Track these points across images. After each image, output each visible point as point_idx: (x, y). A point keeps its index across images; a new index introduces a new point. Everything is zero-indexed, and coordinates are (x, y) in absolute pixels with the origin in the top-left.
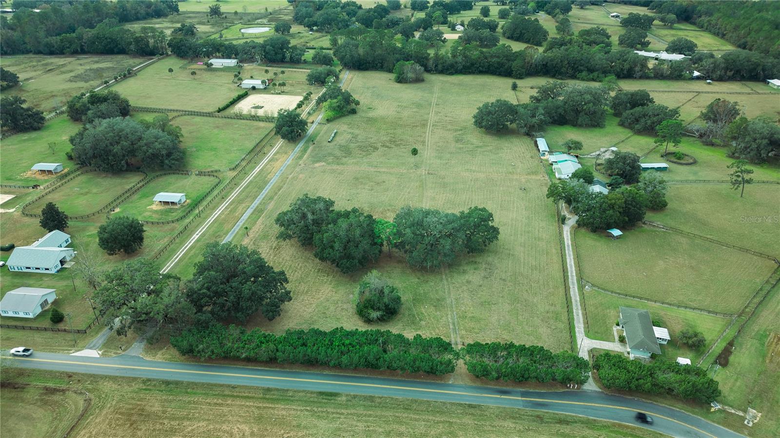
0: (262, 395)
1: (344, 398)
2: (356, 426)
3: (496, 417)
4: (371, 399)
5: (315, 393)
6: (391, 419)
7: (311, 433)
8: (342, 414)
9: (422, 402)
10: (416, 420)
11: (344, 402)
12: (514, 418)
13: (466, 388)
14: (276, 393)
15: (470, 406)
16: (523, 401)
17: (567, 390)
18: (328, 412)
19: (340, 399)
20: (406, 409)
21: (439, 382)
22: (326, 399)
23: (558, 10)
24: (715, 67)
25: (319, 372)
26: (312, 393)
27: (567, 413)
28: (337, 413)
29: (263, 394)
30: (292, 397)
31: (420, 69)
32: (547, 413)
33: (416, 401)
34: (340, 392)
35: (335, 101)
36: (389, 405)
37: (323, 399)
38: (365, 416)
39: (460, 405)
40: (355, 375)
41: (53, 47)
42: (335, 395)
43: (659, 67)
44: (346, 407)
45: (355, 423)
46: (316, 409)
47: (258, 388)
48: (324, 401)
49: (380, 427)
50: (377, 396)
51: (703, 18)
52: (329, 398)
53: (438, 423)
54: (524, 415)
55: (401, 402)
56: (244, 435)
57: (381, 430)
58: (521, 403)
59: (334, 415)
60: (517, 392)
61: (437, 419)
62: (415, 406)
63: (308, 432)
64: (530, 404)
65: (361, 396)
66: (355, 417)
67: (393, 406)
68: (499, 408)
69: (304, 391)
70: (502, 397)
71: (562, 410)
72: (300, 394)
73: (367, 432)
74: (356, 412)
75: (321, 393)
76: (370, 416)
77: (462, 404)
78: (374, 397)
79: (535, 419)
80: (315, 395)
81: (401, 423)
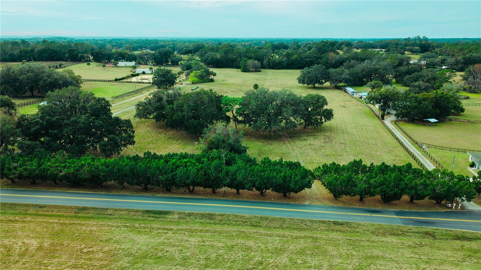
0: (73, 214)
1: (176, 216)
2: (187, 241)
3: (373, 233)
4: (211, 216)
5: (140, 211)
6: (234, 234)
7: (122, 247)
8: (171, 230)
9: (273, 220)
10: (267, 235)
11: (176, 220)
12: (395, 235)
13: (326, 208)
14: (92, 211)
15: (335, 223)
16: (400, 219)
17: (449, 210)
18: (153, 228)
19: (170, 216)
20: (254, 226)
21: (293, 203)
22: (153, 217)
23: (343, 46)
24: (456, 62)
25: (150, 195)
26: (137, 211)
27: (464, 230)
28: (164, 229)
29: (75, 213)
30: (111, 215)
31: (258, 63)
32: (437, 230)
33: (266, 219)
34: (172, 210)
35: (199, 71)
36: (232, 222)
37: (149, 217)
38: (201, 231)
39: (324, 222)
40: (193, 197)
41: (15, 56)
42: (166, 213)
43: (418, 63)
44: (178, 223)
45: (186, 238)
46: (137, 225)
47: (71, 207)
48: (149, 219)
49: (219, 242)
50: (217, 213)
51: (436, 49)
52: (158, 216)
53: (296, 238)
54: (407, 232)
55: (248, 219)
56: (27, 249)
57: (220, 245)
58: (400, 221)
59: (160, 231)
60: (390, 212)
61: (295, 235)
62: (265, 223)
63: (119, 246)
64: (412, 222)
65: (198, 214)
66: (186, 233)
67: (238, 223)
68: (373, 225)
69: (127, 210)
70: (373, 215)
71: (455, 227)
72: (121, 212)
73: (201, 247)
74: (189, 228)
75: (148, 212)
76: (207, 231)
77: (325, 221)
78: (214, 215)
79: (424, 235)
80: (140, 213)
81: (248, 237)
